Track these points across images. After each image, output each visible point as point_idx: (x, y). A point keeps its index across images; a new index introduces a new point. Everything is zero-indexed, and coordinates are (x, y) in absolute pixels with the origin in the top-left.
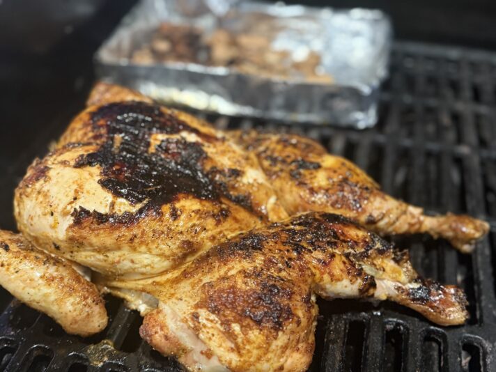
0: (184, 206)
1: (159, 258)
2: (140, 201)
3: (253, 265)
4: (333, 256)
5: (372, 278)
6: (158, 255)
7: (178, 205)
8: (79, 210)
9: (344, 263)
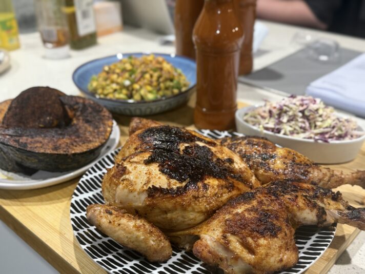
0: (209, 183)
1: (199, 215)
2: (185, 180)
3: (251, 205)
4: (297, 197)
5: (323, 208)
6: (198, 212)
7: (206, 182)
8: (152, 187)
9: (304, 200)
